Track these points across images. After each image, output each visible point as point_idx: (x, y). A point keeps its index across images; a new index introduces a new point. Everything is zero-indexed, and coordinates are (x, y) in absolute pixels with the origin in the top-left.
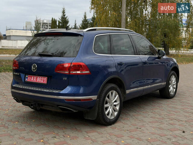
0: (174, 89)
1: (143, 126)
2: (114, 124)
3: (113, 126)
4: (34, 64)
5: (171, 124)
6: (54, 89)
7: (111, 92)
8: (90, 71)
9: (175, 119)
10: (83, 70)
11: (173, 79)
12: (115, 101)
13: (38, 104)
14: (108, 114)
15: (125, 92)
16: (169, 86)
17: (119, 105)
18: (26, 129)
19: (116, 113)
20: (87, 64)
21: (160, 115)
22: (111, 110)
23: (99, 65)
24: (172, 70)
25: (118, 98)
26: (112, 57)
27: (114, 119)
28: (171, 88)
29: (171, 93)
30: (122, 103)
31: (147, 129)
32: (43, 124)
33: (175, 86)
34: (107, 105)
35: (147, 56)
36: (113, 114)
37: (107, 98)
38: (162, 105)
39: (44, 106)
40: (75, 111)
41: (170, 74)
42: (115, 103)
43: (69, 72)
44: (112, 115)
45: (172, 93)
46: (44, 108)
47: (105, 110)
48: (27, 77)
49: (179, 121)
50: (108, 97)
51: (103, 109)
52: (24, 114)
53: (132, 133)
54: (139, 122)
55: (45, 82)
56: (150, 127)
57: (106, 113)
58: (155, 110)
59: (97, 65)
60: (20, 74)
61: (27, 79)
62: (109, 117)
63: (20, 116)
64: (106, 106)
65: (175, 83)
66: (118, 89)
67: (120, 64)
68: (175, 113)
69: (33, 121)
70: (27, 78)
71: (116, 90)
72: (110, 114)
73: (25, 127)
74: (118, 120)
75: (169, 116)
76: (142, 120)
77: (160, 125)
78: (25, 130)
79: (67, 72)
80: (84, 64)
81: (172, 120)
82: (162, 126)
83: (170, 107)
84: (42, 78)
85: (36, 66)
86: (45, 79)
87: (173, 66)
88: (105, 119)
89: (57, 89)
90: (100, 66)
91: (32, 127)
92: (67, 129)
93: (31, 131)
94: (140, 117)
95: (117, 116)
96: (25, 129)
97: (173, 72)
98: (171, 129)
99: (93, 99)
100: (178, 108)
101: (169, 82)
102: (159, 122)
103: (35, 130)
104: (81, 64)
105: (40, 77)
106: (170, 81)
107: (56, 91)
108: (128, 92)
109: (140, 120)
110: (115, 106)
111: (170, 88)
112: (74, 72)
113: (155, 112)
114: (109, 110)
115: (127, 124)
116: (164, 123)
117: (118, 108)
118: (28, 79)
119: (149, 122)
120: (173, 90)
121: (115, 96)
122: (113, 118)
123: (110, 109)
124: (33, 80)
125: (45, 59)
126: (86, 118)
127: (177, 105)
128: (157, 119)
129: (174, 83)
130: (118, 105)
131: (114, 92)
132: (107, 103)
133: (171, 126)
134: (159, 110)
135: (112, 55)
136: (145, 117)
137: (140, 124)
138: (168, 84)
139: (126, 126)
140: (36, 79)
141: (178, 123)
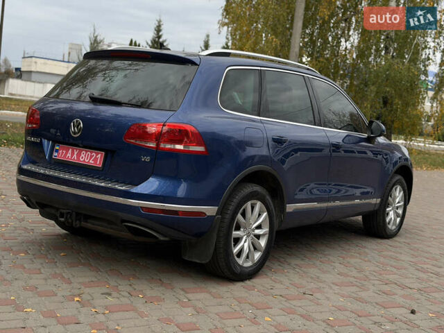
0: (398, 217)
1: (319, 290)
2: (252, 280)
3: (248, 283)
4: (75, 120)
5: (384, 293)
6: (117, 182)
7: (251, 204)
8: (206, 148)
9: (396, 283)
10: (191, 143)
11: (398, 194)
12: (259, 227)
13: (78, 214)
14: (239, 255)
15: (283, 208)
16: (388, 209)
17: (267, 235)
18: (42, 271)
19: (257, 255)
20: (201, 129)
21: (360, 271)
22: (246, 245)
23: (230, 138)
24: (397, 172)
25: (265, 219)
26: (261, 121)
27: (251, 266)
28: (392, 215)
29: (390, 227)
30: (275, 233)
31: (328, 299)
32: (84, 265)
33: (400, 211)
34: (238, 232)
35: (344, 133)
36: (250, 256)
37: (239, 216)
38: (366, 250)
39: (89, 221)
40: (162, 238)
41: (391, 180)
42: (257, 232)
43: (158, 145)
44: (248, 257)
45: (392, 227)
46: (89, 225)
47: (233, 243)
48: (57, 148)
49: (403, 287)
50: (244, 215)
51: (228, 241)
52: (41, 237)
53: (291, 302)
54: (310, 280)
55: (99, 164)
56: (335, 293)
57: (236, 250)
58: (348, 259)
59: (225, 136)
60: (41, 141)
61: (56, 154)
62: (240, 261)
63: (33, 242)
64: (235, 233)
65: (402, 203)
66: (268, 198)
67: (279, 141)
68: (395, 270)
69: (62, 254)
70: (57, 151)
71: (264, 202)
72: (244, 255)
73: (40, 266)
74: (260, 272)
75: (381, 274)
76: (318, 277)
77: (359, 293)
78: (41, 273)
79: (152, 145)
80: (193, 129)
81: (386, 284)
82: (363, 294)
83: (385, 257)
84: (91, 153)
85: (80, 123)
86: (99, 156)
87: (399, 165)
88: (232, 265)
89: (125, 183)
90: (232, 141)
91: (57, 267)
92: (138, 278)
93: (55, 276)
94: (313, 271)
95: (259, 261)
96: (39, 269)
97: (398, 177)
98: (383, 302)
99: (208, 214)
100: (403, 261)
101: (388, 199)
102: (358, 286)
103: (64, 274)
104: (189, 128)
105: (86, 152)
106: (390, 198)
107: (122, 187)
108: (290, 208)
109: (312, 278)
110: (258, 237)
111: (388, 214)
112: (168, 146)
113: (348, 262)
114: (243, 245)
115: (281, 283)
116: (368, 290)
117: (263, 243)
118: (59, 154)
119: (333, 284)
120: (395, 220)
121: (260, 215)
122: (249, 264)
123: (245, 242)
124: (72, 156)
125: (104, 112)
126: (186, 259)
127: (401, 253)
128: (352, 279)
129: (399, 202)
130: (264, 235)
131: (259, 205)
132: (238, 228)
133: (385, 296)
134: (360, 261)
135: (261, 118)
136: (324, 272)
137: (312, 285)
138: (385, 204)
139: (278, 286)
140: (79, 155)
141: (401, 292)
